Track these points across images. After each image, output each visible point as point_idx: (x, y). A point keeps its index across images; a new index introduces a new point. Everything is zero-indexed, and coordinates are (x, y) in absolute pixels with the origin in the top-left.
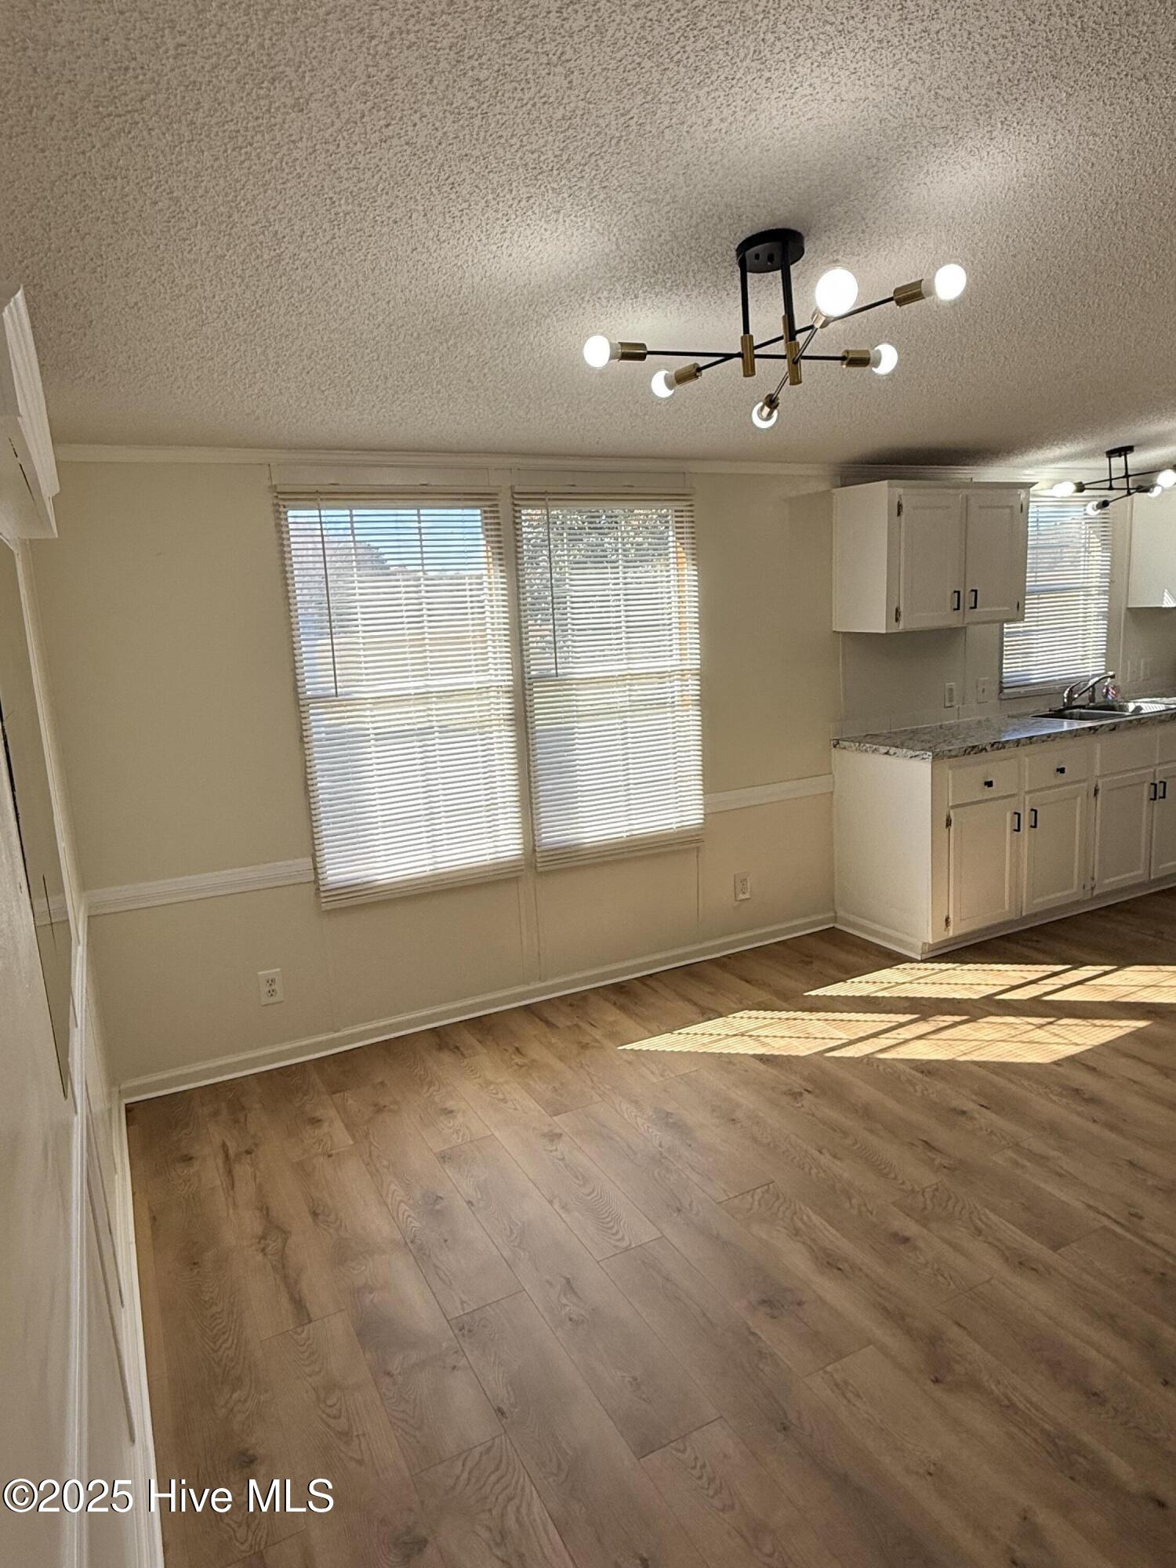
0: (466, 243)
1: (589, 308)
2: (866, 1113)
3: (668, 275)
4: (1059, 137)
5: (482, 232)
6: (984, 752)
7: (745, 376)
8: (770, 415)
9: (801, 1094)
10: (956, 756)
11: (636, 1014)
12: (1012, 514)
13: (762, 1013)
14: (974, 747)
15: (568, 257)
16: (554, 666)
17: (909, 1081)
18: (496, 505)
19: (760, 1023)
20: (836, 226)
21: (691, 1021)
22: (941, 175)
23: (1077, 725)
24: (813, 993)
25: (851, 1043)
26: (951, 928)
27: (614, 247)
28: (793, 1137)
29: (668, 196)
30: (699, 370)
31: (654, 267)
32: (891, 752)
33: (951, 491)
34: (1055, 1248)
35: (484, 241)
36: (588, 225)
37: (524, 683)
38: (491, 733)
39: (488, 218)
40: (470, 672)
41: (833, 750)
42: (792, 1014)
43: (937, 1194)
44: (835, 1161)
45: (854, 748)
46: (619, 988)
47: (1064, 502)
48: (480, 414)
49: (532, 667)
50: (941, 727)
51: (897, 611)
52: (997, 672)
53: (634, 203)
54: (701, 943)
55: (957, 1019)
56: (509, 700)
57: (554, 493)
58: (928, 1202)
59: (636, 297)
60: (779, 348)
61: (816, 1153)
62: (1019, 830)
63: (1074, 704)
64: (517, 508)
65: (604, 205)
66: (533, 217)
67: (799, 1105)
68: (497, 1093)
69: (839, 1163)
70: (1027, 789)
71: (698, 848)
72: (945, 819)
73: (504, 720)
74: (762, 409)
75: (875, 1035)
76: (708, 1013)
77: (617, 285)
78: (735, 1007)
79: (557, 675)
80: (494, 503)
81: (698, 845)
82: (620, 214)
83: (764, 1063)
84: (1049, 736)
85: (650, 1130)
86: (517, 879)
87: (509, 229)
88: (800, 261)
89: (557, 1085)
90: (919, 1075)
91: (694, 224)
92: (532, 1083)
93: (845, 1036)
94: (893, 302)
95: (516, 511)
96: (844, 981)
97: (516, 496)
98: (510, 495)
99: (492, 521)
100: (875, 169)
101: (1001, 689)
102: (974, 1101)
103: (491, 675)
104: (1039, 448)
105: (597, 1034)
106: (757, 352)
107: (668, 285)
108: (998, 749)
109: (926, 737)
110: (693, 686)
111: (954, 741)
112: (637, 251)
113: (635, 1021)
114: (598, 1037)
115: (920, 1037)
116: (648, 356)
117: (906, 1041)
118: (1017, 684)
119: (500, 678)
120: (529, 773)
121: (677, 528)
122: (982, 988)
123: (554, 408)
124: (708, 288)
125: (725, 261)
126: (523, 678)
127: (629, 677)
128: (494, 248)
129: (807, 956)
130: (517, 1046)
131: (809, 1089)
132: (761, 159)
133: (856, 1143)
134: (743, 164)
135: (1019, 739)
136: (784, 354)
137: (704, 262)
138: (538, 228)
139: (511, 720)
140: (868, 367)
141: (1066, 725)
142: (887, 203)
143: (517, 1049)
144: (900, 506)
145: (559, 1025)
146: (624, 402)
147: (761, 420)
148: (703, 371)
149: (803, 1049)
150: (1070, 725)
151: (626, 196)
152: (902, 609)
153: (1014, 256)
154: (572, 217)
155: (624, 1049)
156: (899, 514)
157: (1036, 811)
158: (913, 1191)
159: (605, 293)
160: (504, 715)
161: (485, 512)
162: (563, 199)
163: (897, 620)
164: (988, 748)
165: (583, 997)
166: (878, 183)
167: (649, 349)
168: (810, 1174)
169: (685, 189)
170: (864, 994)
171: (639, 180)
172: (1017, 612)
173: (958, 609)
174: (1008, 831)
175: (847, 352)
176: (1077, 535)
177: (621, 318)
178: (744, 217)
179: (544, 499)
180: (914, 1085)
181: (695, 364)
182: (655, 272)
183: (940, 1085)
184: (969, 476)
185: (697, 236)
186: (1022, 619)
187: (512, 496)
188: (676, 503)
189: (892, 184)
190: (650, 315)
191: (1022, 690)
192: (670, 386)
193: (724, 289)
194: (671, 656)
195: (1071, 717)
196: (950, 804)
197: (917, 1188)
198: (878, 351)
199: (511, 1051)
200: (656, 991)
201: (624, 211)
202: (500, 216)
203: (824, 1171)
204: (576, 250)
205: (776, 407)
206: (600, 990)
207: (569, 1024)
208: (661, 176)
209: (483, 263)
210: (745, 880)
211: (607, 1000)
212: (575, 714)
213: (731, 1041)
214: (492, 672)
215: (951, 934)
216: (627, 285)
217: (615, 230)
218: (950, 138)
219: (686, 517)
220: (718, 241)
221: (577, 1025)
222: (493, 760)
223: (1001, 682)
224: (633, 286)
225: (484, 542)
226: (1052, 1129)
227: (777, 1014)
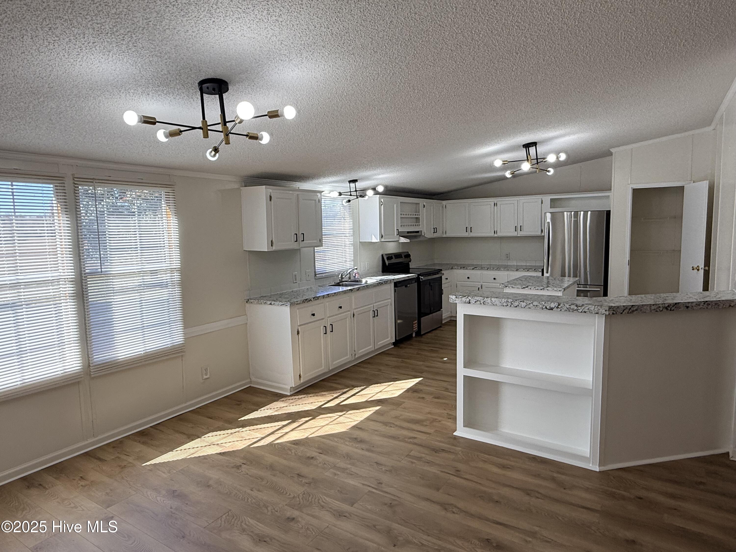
0: (55, 55)
1: (123, 96)
2: (271, 468)
3: (165, 88)
4: (326, 67)
5: (66, 52)
6: (310, 301)
7: (204, 138)
8: (215, 155)
9: (241, 466)
10: (299, 304)
11: (152, 445)
12: (316, 203)
13: (219, 433)
14: (306, 299)
15: (114, 72)
16: (100, 267)
17: (289, 449)
18: (64, 183)
19: (218, 437)
20: (242, 82)
21: (183, 443)
22: (284, 71)
23: (345, 288)
24: (243, 419)
25: (263, 438)
26: (302, 379)
27: (138, 72)
28: (239, 487)
29: (166, 56)
30: (181, 131)
31: (158, 83)
32: (272, 303)
33: (291, 192)
34: (352, 505)
35: (66, 56)
36: (125, 60)
37: (81, 277)
38: (61, 304)
39: (70, 47)
40: (48, 271)
41: (246, 304)
42: (233, 431)
43: (304, 496)
44: (259, 492)
45: (255, 303)
46: (142, 433)
47: (334, 199)
48: (55, 136)
49: (86, 268)
50: (292, 291)
51: (272, 241)
52: (313, 268)
53: (149, 56)
54: (185, 403)
55: (307, 419)
56: (72, 286)
57: (98, 179)
58: (301, 500)
59: (148, 94)
60: (219, 128)
61: (249, 491)
62: (326, 333)
63: (343, 280)
64: (76, 186)
65: (134, 53)
66: (95, 51)
67: (240, 471)
68: (70, 504)
69: (260, 493)
70: (328, 316)
71: (182, 356)
72: (297, 331)
73: (69, 297)
74: (211, 152)
75: (273, 433)
76: (192, 437)
77: (139, 88)
78: (205, 431)
79: (102, 272)
80: (63, 182)
81: (183, 354)
82: (142, 58)
83: (222, 455)
84: (335, 293)
85: (165, 502)
86: (79, 383)
87: (81, 54)
88: (227, 93)
89: (108, 491)
90: (293, 446)
91: (179, 69)
92: (93, 494)
93: (260, 436)
94: (268, 117)
95: (76, 187)
96: (257, 410)
97: (76, 179)
98: (72, 178)
99: (61, 191)
100: (258, 64)
101: (315, 275)
102: (316, 452)
103: (60, 272)
104: (324, 177)
105: (130, 459)
106: (209, 128)
107: (165, 92)
108: (316, 300)
109: (286, 296)
110: (177, 276)
111: (298, 297)
112: (150, 75)
113: (152, 448)
114: (131, 461)
115: (292, 430)
116: (157, 123)
117: (287, 433)
118: (321, 272)
119: (66, 274)
120: (85, 324)
121: (166, 200)
122: (317, 403)
123: (100, 139)
124: (184, 96)
125: (193, 87)
126: (81, 274)
127: (142, 272)
128: (72, 60)
129: (239, 401)
130: (81, 476)
131: (244, 463)
132: (209, 50)
133: (268, 482)
134: (202, 50)
135: (324, 295)
136: (221, 130)
137: (183, 85)
138: (98, 57)
139: (73, 296)
140: (258, 140)
141: (341, 289)
142: (263, 77)
143: (81, 477)
144: (271, 197)
145: (106, 459)
146: (139, 139)
147: (210, 157)
148: (183, 133)
149: (240, 446)
150: (342, 289)
151: (145, 52)
152: (274, 240)
153: (312, 105)
154: (117, 55)
155: (146, 465)
156: (270, 200)
157: (332, 325)
158: (294, 497)
159: (132, 91)
160: (69, 294)
161: (56, 186)
162: (113, 47)
163: (272, 246)
164: (312, 300)
165: (120, 442)
166: (259, 69)
167: (157, 120)
168: (248, 502)
169: (175, 54)
170: (267, 415)
171: (153, 46)
172: (320, 244)
173: (297, 241)
174: (322, 334)
175: (249, 133)
176: (339, 213)
177: (140, 103)
178: (202, 71)
179: (93, 182)
180: (290, 450)
181: (179, 129)
182: (158, 86)
183: (302, 448)
184: (298, 186)
185: (180, 74)
186: (322, 246)
187: (74, 179)
188: (166, 189)
189: (265, 70)
190: (155, 103)
191: (324, 275)
192: (166, 137)
193: (192, 98)
194: (165, 262)
195: (343, 285)
196: (298, 324)
197: (296, 495)
198: (262, 134)
199: (77, 479)
200: (163, 432)
201: (144, 58)
202: (77, 47)
203: (254, 499)
204: (118, 69)
205: (218, 152)
206: (131, 436)
207: (113, 457)
208: (163, 47)
209: (65, 66)
210: (207, 369)
211: (135, 441)
212: (112, 292)
213: (205, 449)
214: (60, 271)
215: (302, 381)
216: (144, 89)
217: (139, 65)
218: (287, 59)
219: (171, 195)
220: (189, 78)
221: (119, 458)
222: (62, 319)
223: (315, 272)
224: (147, 90)
225: (56, 202)
226: (348, 457)
227: (226, 432)
